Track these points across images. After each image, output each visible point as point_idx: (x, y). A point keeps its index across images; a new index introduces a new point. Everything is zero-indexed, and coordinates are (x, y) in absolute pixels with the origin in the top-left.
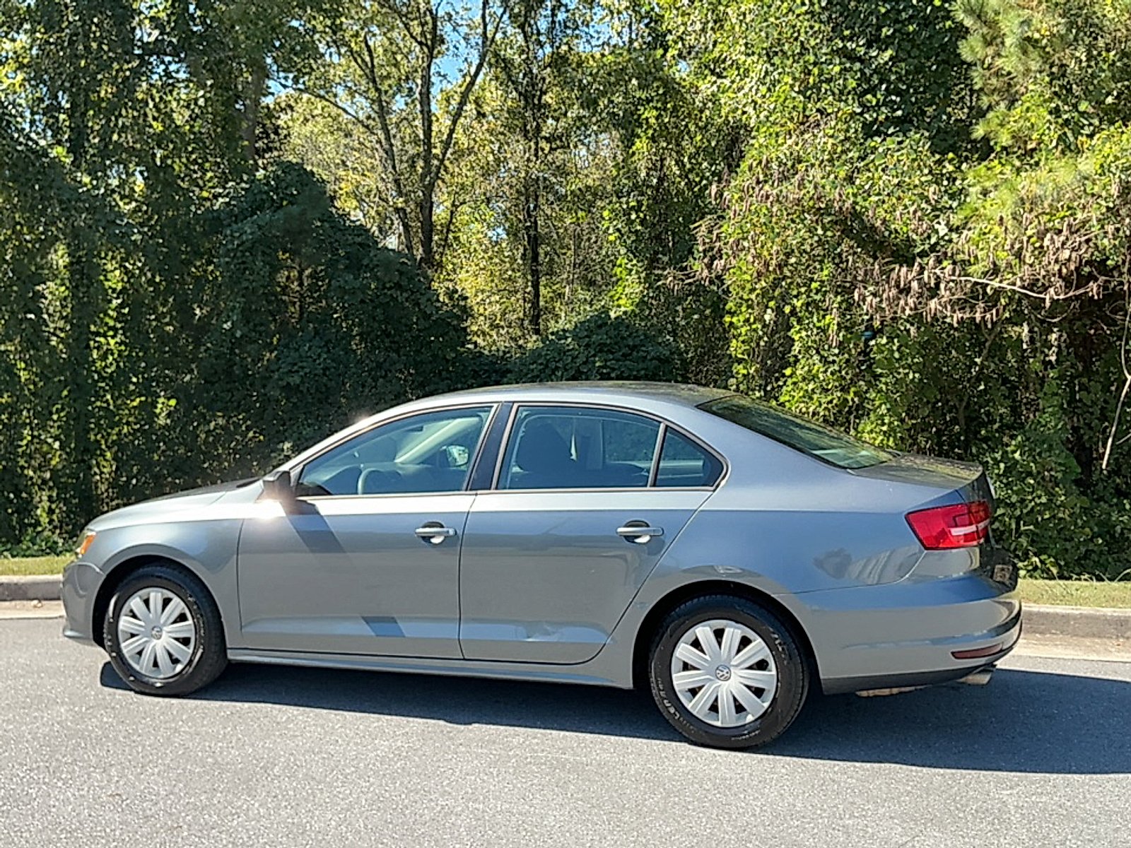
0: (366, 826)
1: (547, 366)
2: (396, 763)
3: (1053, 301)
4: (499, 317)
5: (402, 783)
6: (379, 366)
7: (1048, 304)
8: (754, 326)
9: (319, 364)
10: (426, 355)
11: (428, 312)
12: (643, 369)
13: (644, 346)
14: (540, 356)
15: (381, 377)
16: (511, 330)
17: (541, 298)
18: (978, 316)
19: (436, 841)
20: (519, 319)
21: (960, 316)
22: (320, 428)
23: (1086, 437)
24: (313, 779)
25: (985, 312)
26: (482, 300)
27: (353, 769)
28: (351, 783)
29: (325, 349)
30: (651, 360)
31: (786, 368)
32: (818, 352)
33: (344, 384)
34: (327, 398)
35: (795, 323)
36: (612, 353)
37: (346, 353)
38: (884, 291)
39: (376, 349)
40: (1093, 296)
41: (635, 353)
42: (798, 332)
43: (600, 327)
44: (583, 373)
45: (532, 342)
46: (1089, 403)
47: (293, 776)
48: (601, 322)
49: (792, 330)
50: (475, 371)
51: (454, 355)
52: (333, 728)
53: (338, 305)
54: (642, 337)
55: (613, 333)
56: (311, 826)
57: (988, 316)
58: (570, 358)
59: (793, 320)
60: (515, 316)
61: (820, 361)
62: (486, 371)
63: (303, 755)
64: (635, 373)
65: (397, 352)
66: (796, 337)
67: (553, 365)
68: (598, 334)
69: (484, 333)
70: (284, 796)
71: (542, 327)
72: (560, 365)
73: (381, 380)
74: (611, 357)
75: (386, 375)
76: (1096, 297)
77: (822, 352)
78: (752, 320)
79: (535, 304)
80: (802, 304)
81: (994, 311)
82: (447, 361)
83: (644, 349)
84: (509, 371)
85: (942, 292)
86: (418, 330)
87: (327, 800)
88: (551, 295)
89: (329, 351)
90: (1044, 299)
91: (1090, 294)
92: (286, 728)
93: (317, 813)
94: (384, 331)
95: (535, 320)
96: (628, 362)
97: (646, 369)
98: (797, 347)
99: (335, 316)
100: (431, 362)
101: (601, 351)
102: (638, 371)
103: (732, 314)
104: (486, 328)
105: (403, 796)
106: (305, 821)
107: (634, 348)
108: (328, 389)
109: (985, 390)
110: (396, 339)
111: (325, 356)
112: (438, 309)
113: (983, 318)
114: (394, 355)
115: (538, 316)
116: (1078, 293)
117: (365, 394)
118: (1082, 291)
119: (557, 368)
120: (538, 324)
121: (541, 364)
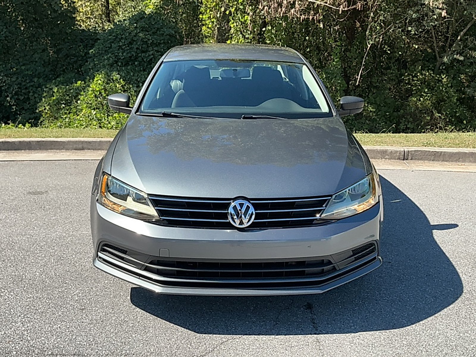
0: (55, 274)
1: (117, 37)
2: (67, 238)
3: (343, 11)
4: (90, 13)
5: (72, 249)
6: (33, 36)
7: (340, 13)
8: (212, 20)
9: (3, 34)
10: (56, 31)
11: (56, 9)
12: (162, 40)
13: (162, 28)
14: (113, 32)
15: (35, 41)
16: (96, 20)
17: (110, 5)
18: (311, 17)
19: (95, 280)
20: (100, 14)
21: (304, 17)
22: (5, 66)
23: (348, 72)
24: (23, 249)
25: (314, 15)
26: (81, 5)
27: (44, 243)
28: (44, 251)
29: (5, 27)
30: (166, 35)
31: (227, 40)
32: (241, 33)
33: (16, 44)
34: (8, 52)
35: (231, 19)
36: (148, 32)
37: (16, 29)
38: (272, 4)
39: (31, 27)
40: (359, 9)
41: (158, 32)
42: (233, 23)
43: (141, 19)
44: (134, 41)
45: (108, 26)
46: (350, 57)
47: (13, 248)
48: (141, 16)
49: (230, 23)
50: (82, 39)
51: (70, 31)
52: (31, 220)
53: (10, 5)
54: (161, 24)
55: (148, 22)
56: (25, 276)
57: (315, 17)
58: (128, 34)
59: (231, 18)
60: (98, 13)
61: (242, 37)
62: (87, 39)
63: (17, 237)
64: (159, 41)
65: (42, 28)
66: (232, 26)
67: (120, 37)
68: (141, 22)
69: (83, 21)
70: (8, 260)
71: (111, 19)
72: (123, 36)
73: (35, 43)
74: (147, 33)
75: (37, 40)
76: (360, 10)
77: (243, 33)
78: (212, 17)
79: (107, 8)
80: (235, 10)
81: (318, 15)
82: (67, 34)
83: (162, 30)
84: (98, 39)
85: (297, 5)
86: (51, 18)
87: (33, 261)
88: (115, 3)
89: (7, 28)
90: (339, 10)
91: (357, 8)
92: (5, 222)
93: (28, 268)
94: (34, 18)
95: (108, 15)
96: (155, 36)
97: (164, 40)
98: (232, 31)
99: (9, 10)
100: (59, 34)
101: (142, 30)
102: (160, 41)
103: (203, 14)
104: (84, 18)
105: (74, 256)
106: (21, 273)
107: (158, 29)
108: (8, 47)
109: (309, 51)
110: (41, 22)
111: (5, 30)
112: (61, 7)
113: (313, 18)
114: (40, 30)
115: (109, 13)
116: (352, 7)
117: (27, 49)
118: (354, 7)
119: (122, 38)
120: (109, 17)
121: (114, 36)
